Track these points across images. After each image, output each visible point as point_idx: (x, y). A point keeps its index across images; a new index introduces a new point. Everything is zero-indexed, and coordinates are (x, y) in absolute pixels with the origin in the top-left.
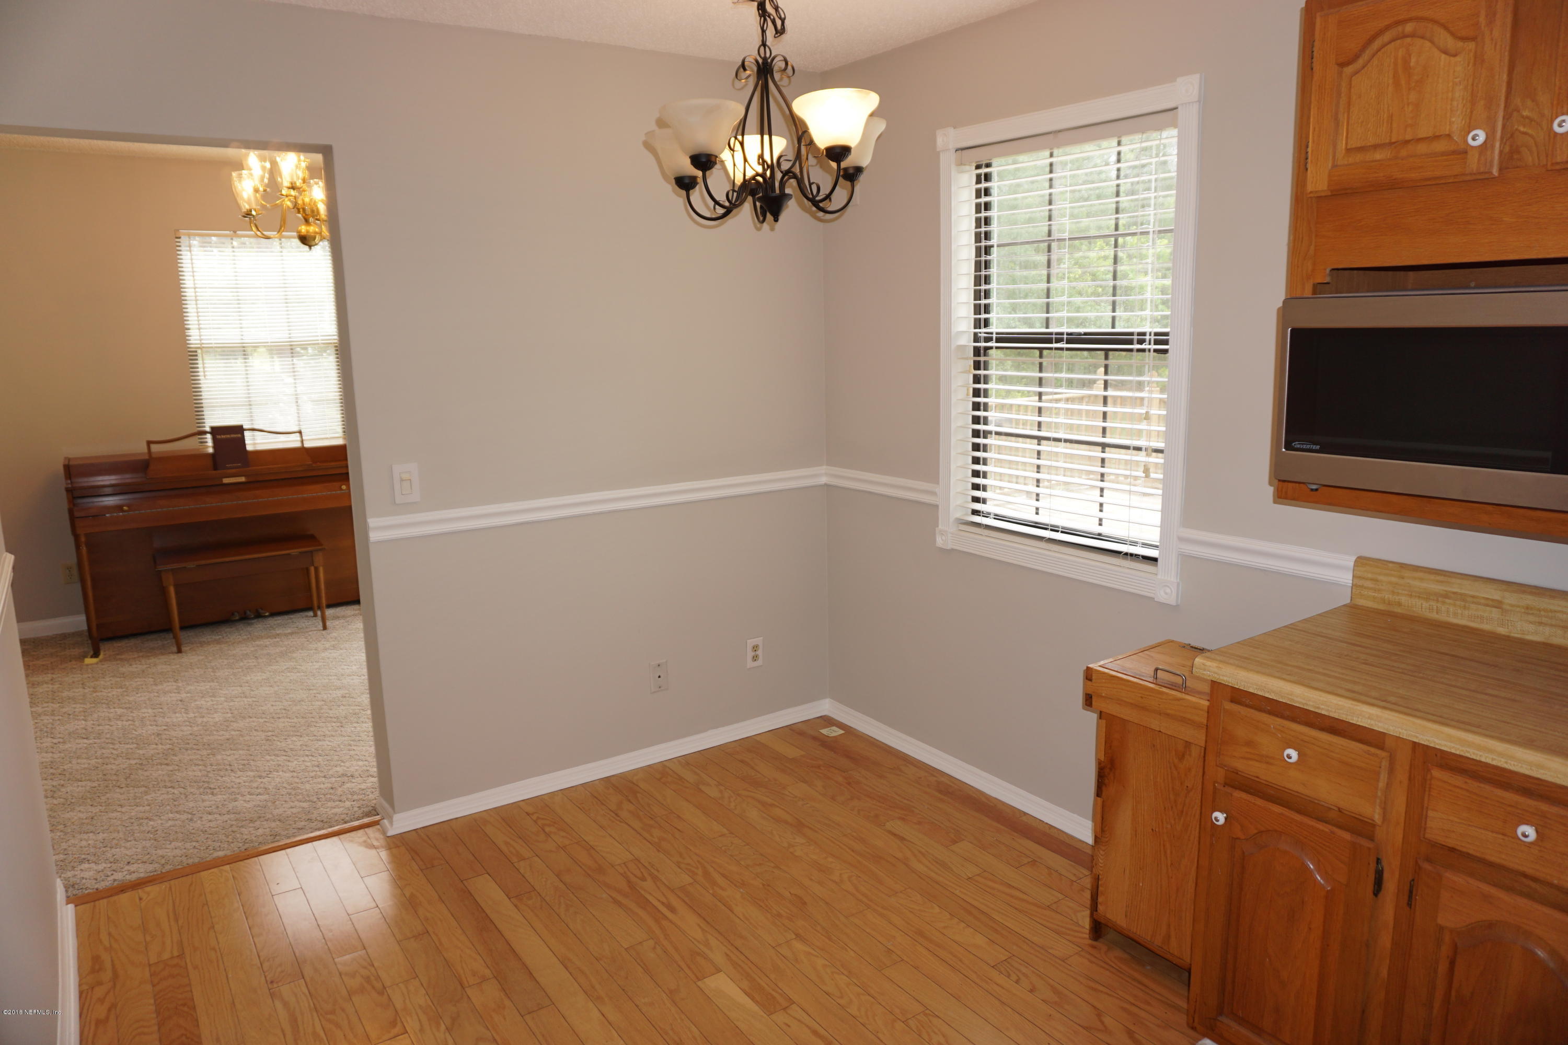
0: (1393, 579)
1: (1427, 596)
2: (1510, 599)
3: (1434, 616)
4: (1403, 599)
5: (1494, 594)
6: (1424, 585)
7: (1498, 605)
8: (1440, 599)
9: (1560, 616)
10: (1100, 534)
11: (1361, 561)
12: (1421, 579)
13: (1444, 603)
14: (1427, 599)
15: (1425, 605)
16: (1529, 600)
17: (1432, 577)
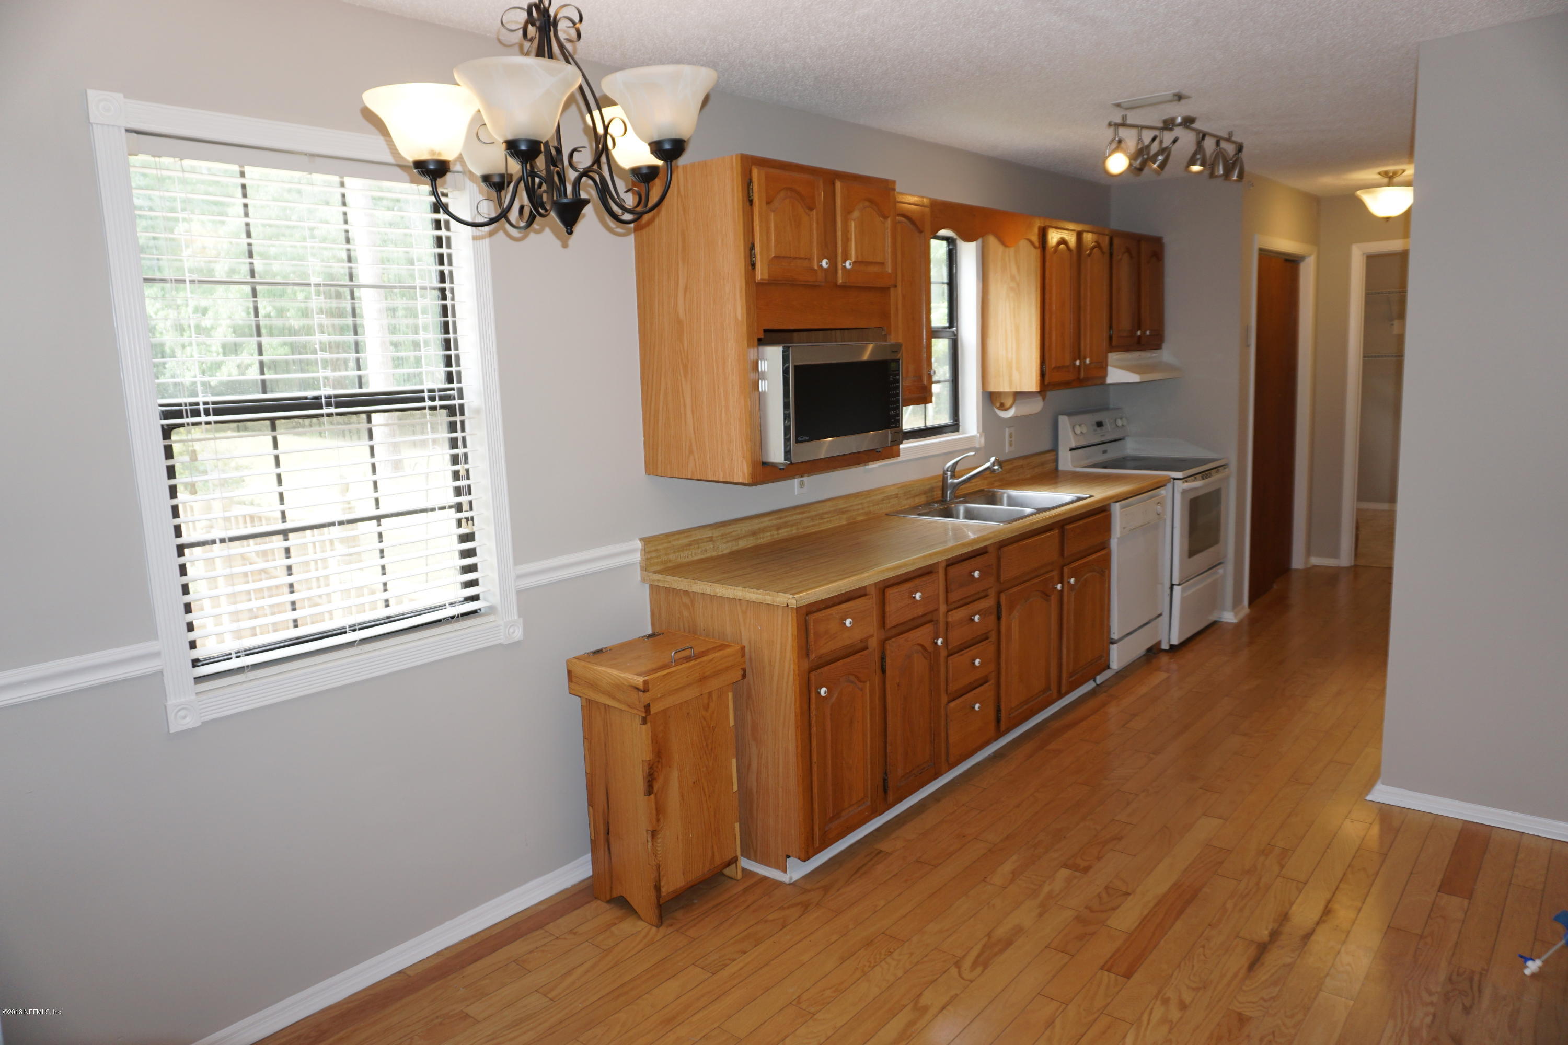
0: (666, 545)
1: (682, 548)
2: (716, 533)
3: (687, 560)
4: (672, 556)
5: (708, 533)
6: (680, 542)
7: (711, 539)
8: (688, 547)
9: (734, 534)
10: (389, 617)
11: (646, 541)
12: (678, 539)
13: (690, 549)
14: (682, 551)
15: (682, 554)
16: (723, 530)
17: (682, 535)
